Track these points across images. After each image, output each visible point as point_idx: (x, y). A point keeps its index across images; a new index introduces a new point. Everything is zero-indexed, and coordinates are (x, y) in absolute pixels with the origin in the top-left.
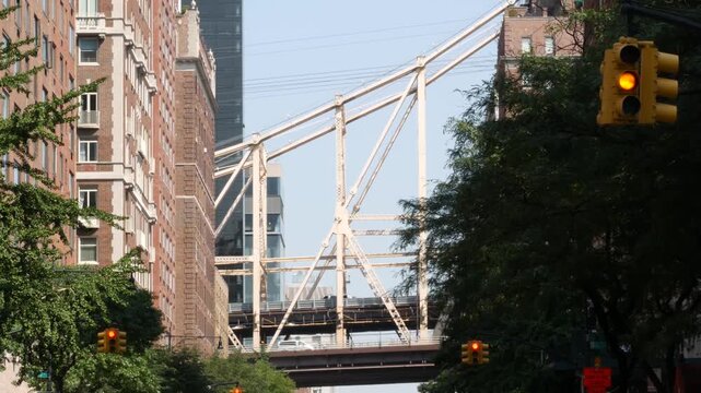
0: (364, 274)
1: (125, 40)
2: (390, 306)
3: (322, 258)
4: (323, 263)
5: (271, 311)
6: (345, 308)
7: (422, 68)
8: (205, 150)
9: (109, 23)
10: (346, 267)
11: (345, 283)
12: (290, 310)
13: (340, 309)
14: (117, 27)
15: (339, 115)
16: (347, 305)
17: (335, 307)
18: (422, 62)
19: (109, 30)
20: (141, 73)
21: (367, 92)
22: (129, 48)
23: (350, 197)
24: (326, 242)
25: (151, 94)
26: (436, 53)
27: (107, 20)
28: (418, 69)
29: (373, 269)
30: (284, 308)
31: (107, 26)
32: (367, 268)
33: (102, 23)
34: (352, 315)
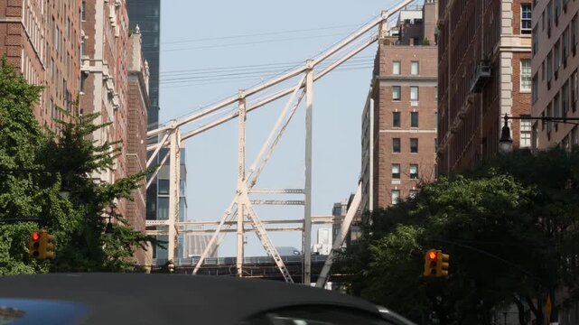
0: (259, 237)
1: (103, 76)
2: (280, 264)
3: (225, 223)
4: (226, 227)
5: (183, 266)
6: (243, 265)
7: (310, 70)
8: (142, 142)
9: (92, 63)
10: (244, 230)
11: (244, 243)
12: (198, 266)
13: (239, 266)
14: (98, 66)
15: (242, 106)
16: (245, 262)
17: (236, 264)
18: (311, 64)
19: (92, 69)
20: (110, 96)
21: (265, 88)
22: (105, 81)
23: (249, 173)
24: (229, 211)
25: (115, 110)
26: (322, 58)
27: (91, 61)
28: (307, 70)
29: (266, 232)
30: (194, 263)
31: (91, 65)
32: (262, 232)
33: (87, 63)
34: (249, 271)
